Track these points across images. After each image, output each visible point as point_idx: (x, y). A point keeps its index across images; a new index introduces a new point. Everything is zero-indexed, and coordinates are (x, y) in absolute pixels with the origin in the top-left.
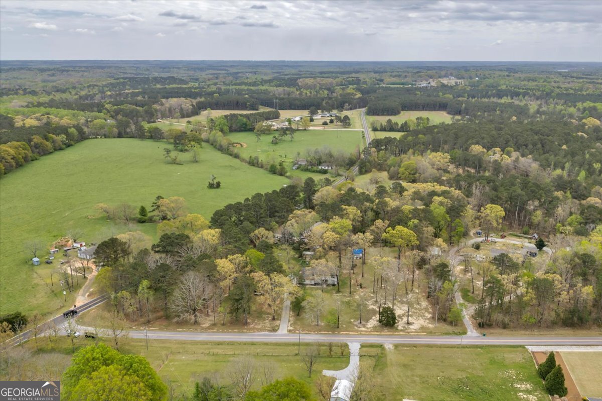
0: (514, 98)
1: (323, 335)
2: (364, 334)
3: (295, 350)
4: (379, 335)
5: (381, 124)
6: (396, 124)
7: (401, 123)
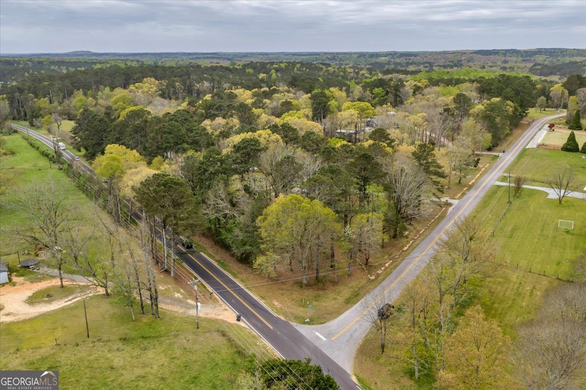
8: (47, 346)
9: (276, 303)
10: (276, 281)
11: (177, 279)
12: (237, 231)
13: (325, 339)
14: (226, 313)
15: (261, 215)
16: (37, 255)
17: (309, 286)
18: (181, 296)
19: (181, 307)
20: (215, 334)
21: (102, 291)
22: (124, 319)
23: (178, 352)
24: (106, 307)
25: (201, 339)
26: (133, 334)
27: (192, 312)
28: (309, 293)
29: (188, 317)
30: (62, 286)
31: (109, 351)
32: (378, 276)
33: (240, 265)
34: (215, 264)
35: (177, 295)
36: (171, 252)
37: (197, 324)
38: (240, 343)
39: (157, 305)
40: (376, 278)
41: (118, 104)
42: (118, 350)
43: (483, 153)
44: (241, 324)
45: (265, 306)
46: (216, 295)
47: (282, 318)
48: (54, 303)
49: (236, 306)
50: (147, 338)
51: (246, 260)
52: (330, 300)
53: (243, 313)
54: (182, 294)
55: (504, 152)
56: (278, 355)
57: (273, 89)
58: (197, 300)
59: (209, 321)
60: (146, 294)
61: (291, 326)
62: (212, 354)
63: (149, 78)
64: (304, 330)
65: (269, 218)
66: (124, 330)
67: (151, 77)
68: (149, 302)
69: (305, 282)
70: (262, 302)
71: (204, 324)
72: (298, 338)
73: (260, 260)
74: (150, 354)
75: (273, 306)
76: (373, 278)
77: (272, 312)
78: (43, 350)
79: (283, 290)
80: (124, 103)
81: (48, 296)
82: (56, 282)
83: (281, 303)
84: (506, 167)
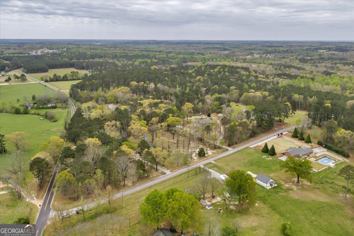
0: (101, 59)
1: (184, 168)
2: (198, 162)
3: (186, 175)
4: (204, 160)
5: (50, 78)
6: (60, 76)
7: (63, 76)
20: (30, 209)
22: (13, 200)
25: (25, 209)
26: (10, 205)
28: (69, 201)
30: (8, 187)
35: (33, 195)
42: (4, 208)
44: (39, 207)
46: (44, 197)
47: (51, 207)
48: (2, 192)
50: (13, 206)
52: (72, 205)
53: (44, 204)
54: (35, 195)
61: (50, 210)
64: (52, 212)
69: (72, 198)
70: (52, 202)
71: (30, 205)
72: (48, 214)
77: (51, 205)
83: (58, 203)
84: (219, 158)
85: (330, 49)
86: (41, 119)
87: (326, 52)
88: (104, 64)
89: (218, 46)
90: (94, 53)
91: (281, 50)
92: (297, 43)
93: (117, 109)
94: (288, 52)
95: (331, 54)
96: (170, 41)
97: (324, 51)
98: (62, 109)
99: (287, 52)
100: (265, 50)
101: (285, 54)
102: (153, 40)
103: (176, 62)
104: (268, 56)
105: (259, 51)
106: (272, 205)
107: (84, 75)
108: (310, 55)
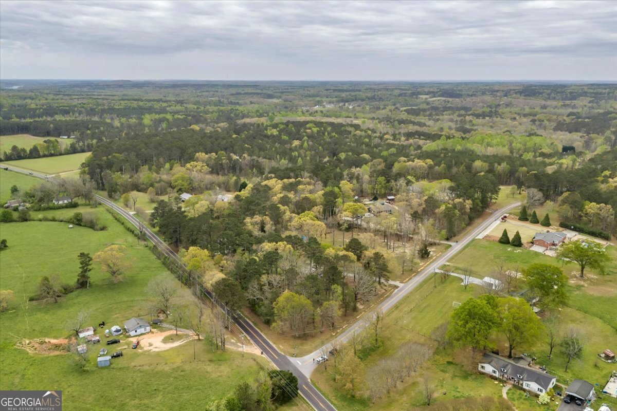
2: (427, 266)
5: (5, 153)
6: (24, 150)
7: (29, 149)
8: (178, 362)
9: (281, 347)
10: (282, 334)
11: (232, 332)
12: (263, 308)
13: (300, 364)
14: (256, 350)
15: (275, 301)
16: (159, 317)
17: (299, 337)
18: (234, 341)
19: (235, 347)
20: (251, 360)
21: (196, 337)
22: (209, 351)
23: (234, 367)
24: (199, 346)
25: (245, 362)
26: (214, 359)
27: (241, 349)
28: (298, 342)
29: (238, 352)
30: (177, 335)
31: (205, 365)
32: (338, 332)
33: (265, 325)
34: (252, 324)
35: (233, 341)
36: (230, 317)
37: (243, 355)
38: (262, 364)
39: (224, 346)
40: (336, 334)
41: (178, 182)
42: (208, 365)
43: (442, 242)
44: (263, 356)
45: (275, 348)
46: (252, 341)
47: (283, 353)
48: (175, 342)
49: (261, 347)
50: (220, 361)
51: (268, 323)
52: (308, 345)
53: (264, 350)
54: (235, 340)
55: (457, 242)
56: (278, 369)
57: (298, 181)
58: (243, 344)
59: (248, 353)
60: (219, 340)
61: (287, 358)
62: (249, 368)
63: (200, 153)
64: (292, 360)
65: (279, 304)
66: (210, 356)
67: (202, 152)
68: (220, 344)
69: (297, 336)
70: (274, 346)
71: (245, 355)
72: (289, 363)
73: (274, 324)
74: (222, 368)
75: (279, 348)
76: (334, 334)
77: (278, 351)
78: (177, 364)
79: (285, 339)
80: (183, 181)
81: (172, 339)
82: (175, 332)
83: (283, 346)
84: (450, 256)
85: (434, 94)
86: (71, 228)
87: (430, 98)
88: (90, 125)
89: (250, 90)
90: (43, 106)
91: (364, 97)
92: (368, 84)
93: (237, 197)
94: (375, 99)
95: (443, 101)
96: (158, 81)
97: (427, 96)
98: (91, 207)
99: (373, 100)
100: (336, 97)
101: (371, 102)
102: (124, 81)
103: (215, 118)
104: (346, 106)
105: (327, 98)
106: (579, 307)
107: (70, 145)
108: (411, 103)
